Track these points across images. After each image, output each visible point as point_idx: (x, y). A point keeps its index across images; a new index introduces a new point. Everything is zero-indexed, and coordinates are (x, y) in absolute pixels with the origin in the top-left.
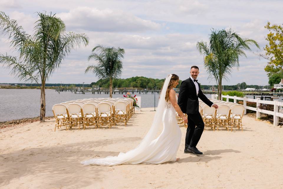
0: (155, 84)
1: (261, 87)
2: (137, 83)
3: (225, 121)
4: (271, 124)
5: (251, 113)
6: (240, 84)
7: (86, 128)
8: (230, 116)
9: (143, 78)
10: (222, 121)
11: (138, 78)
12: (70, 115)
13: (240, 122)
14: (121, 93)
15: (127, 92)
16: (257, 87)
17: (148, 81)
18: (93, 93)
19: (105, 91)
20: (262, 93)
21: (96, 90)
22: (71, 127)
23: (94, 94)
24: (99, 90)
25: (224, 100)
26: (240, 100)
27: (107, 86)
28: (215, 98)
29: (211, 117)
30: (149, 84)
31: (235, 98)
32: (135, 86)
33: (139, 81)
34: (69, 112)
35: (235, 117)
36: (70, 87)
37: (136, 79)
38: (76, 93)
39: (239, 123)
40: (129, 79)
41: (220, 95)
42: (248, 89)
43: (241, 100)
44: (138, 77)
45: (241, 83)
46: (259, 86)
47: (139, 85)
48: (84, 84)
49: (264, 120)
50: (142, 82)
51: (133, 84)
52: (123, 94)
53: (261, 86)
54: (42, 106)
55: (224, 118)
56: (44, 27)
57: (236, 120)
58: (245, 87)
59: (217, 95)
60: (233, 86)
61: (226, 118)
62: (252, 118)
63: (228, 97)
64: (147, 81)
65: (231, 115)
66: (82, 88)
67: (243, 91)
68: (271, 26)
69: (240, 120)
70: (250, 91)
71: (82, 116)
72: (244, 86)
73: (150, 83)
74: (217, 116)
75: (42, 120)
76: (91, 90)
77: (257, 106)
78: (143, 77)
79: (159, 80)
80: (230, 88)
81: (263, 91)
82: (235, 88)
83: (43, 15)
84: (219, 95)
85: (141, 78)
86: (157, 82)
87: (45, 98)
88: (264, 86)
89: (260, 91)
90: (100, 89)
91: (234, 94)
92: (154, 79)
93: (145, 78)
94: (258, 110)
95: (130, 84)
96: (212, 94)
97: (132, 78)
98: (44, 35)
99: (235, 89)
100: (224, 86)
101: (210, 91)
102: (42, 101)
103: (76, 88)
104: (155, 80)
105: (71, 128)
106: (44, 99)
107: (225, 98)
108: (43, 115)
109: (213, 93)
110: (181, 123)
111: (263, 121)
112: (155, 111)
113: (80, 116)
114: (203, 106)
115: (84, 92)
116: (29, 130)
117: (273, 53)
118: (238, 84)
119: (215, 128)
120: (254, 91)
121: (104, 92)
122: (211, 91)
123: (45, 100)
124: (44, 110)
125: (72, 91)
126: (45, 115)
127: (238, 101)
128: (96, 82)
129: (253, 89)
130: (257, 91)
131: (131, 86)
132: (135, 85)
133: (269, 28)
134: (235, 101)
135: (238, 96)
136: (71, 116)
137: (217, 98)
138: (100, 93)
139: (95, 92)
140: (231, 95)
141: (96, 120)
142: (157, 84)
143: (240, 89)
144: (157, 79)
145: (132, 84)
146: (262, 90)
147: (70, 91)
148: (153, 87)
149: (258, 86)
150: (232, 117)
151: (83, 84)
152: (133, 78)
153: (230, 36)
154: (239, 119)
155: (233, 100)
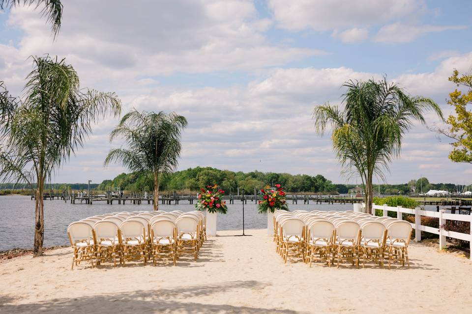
0: (236, 183)
1: (461, 188)
2: (198, 180)
3: (378, 250)
4: (466, 259)
5: (430, 240)
6: (415, 181)
7: (125, 266)
8: (387, 243)
9: (211, 171)
10: (372, 250)
11: (200, 171)
12: (98, 240)
13: (404, 253)
14: (166, 202)
15: (179, 199)
16: (450, 187)
17: (221, 176)
18: (110, 202)
19: (133, 198)
20: (462, 200)
21: (113, 196)
22: (98, 263)
23: (111, 204)
24: (121, 196)
25: (378, 213)
26: (409, 214)
27: (136, 187)
28: (361, 211)
29: (350, 244)
30: (224, 182)
31: (400, 210)
32: (194, 188)
33: (202, 177)
34: (97, 236)
35: (396, 243)
36: (60, 191)
37: (196, 173)
38: (74, 203)
39: (403, 255)
40: (182, 172)
41: (370, 205)
42: (431, 192)
43: (411, 214)
44: (200, 168)
45: (417, 180)
46: (456, 185)
47: (201, 184)
48: (91, 183)
49: (453, 251)
50: (209, 179)
51: (191, 182)
52: (170, 204)
53: (461, 186)
54: (39, 226)
55: (376, 245)
56: (43, 83)
57: (398, 249)
58: (427, 186)
59: (364, 205)
60: (400, 187)
61: (380, 245)
62: (431, 248)
63: (386, 208)
64: (218, 177)
65: (388, 240)
66: (85, 192)
67: (421, 196)
68: (459, 77)
69: (405, 250)
70: (435, 196)
71: (119, 242)
72: (423, 185)
73: (226, 181)
74: (363, 242)
75: (37, 252)
76: (104, 195)
77: (440, 224)
78: (211, 169)
79: (244, 174)
80: (394, 190)
81: (463, 197)
82: (405, 189)
83: (43, 61)
84: (368, 204)
85: (207, 171)
86: (240, 179)
87: (43, 211)
88: (467, 185)
89: (459, 196)
90: (122, 194)
91: (399, 203)
92: (233, 173)
93: (216, 170)
94: (443, 233)
95: (184, 184)
96: (355, 202)
97: (188, 170)
98: (43, 98)
99: (404, 192)
100: (381, 186)
101: (353, 196)
102: (38, 218)
103: (73, 192)
104: (235, 175)
105: (98, 265)
106: (41, 214)
107: (379, 210)
108: (40, 242)
109: (357, 200)
110: (296, 256)
111: (452, 253)
112: (244, 235)
113: (117, 243)
114: (336, 223)
115: (90, 200)
116: (21, 269)
117: (463, 127)
118: (410, 181)
119: (358, 264)
120: (446, 196)
121: (131, 200)
122: (354, 198)
123: (43, 215)
124: (42, 234)
125: (64, 199)
126: (42, 242)
127: (405, 217)
128: (112, 180)
129: (443, 192)
130: (452, 196)
131: (185, 188)
132: (194, 186)
133: (456, 80)
134: (399, 216)
135: (405, 206)
136: (100, 243)
137: (364, 210)
138: (124, 204)
139: (113, 199)
140: (391, 203)
141: (144, 250)
142: (240, 183)
143: (416, 192)
144: (241, 173)
145: (188, 183)
146: (463, 194)
147: (60, 198)
148: (232, 190)
149: (454, 185)
150: (389, 243)
151: (88, 183)
152: (190, 170)
153: (386, 91)
154: (404, 248)
155: (397, 215)
